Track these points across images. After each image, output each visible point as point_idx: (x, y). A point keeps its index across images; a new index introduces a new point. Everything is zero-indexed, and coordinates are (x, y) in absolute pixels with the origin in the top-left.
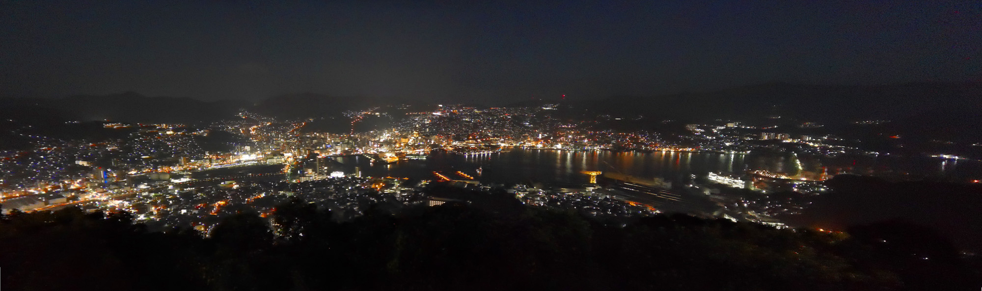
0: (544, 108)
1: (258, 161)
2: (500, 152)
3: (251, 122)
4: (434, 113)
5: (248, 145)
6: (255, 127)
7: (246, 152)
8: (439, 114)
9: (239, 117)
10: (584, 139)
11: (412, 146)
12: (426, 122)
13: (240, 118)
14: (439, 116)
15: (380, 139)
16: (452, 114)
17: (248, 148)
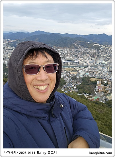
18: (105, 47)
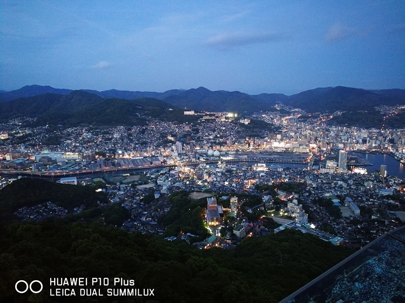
1: (286, 149)
3: (284, 113)
5: (279, 134)
6: (287, 118)
7: (277, 140)
9: (275, 108)
13: (276, 110)
17: (279, 136)
18: (208, 117)
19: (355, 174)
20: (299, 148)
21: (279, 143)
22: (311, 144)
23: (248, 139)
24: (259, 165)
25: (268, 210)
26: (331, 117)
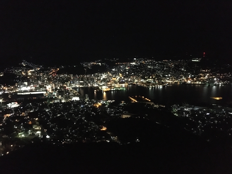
0: (193, 60)
2: (166, 85)
3: (28, 68)
4: (131, 63)
6: (31, 71)
7: (25, 85)
8: (134, 63)
9: (22, 65)
10: (214, 78)
11: (118, 82)
12: (127, 68)
14: (134, 65)
15: (100, 78)
16: (141, 63)
17: (26, 83)
19: (73, 100)
20: (40, 89)
21: (27, 87)
22: (48, 86)
23: (3, 87)
24: (12, 103)
25: (19, 133)
26: (58, 69)
